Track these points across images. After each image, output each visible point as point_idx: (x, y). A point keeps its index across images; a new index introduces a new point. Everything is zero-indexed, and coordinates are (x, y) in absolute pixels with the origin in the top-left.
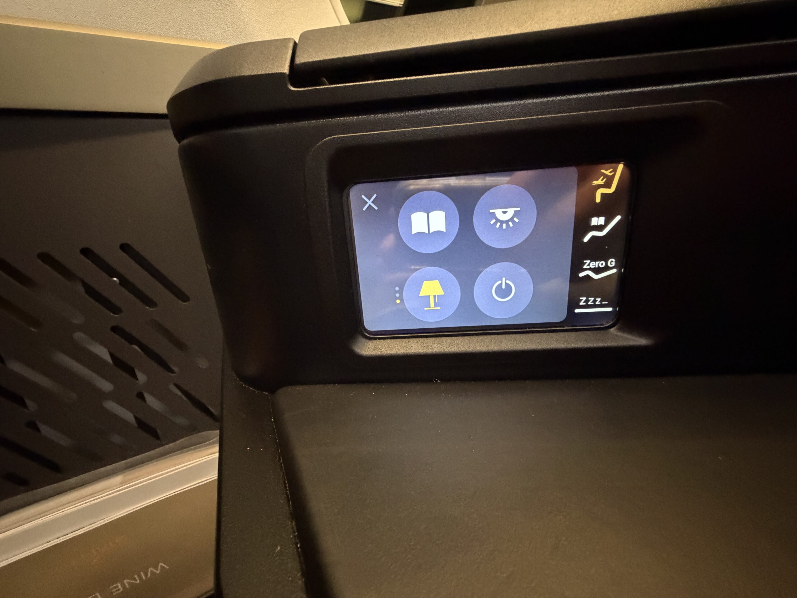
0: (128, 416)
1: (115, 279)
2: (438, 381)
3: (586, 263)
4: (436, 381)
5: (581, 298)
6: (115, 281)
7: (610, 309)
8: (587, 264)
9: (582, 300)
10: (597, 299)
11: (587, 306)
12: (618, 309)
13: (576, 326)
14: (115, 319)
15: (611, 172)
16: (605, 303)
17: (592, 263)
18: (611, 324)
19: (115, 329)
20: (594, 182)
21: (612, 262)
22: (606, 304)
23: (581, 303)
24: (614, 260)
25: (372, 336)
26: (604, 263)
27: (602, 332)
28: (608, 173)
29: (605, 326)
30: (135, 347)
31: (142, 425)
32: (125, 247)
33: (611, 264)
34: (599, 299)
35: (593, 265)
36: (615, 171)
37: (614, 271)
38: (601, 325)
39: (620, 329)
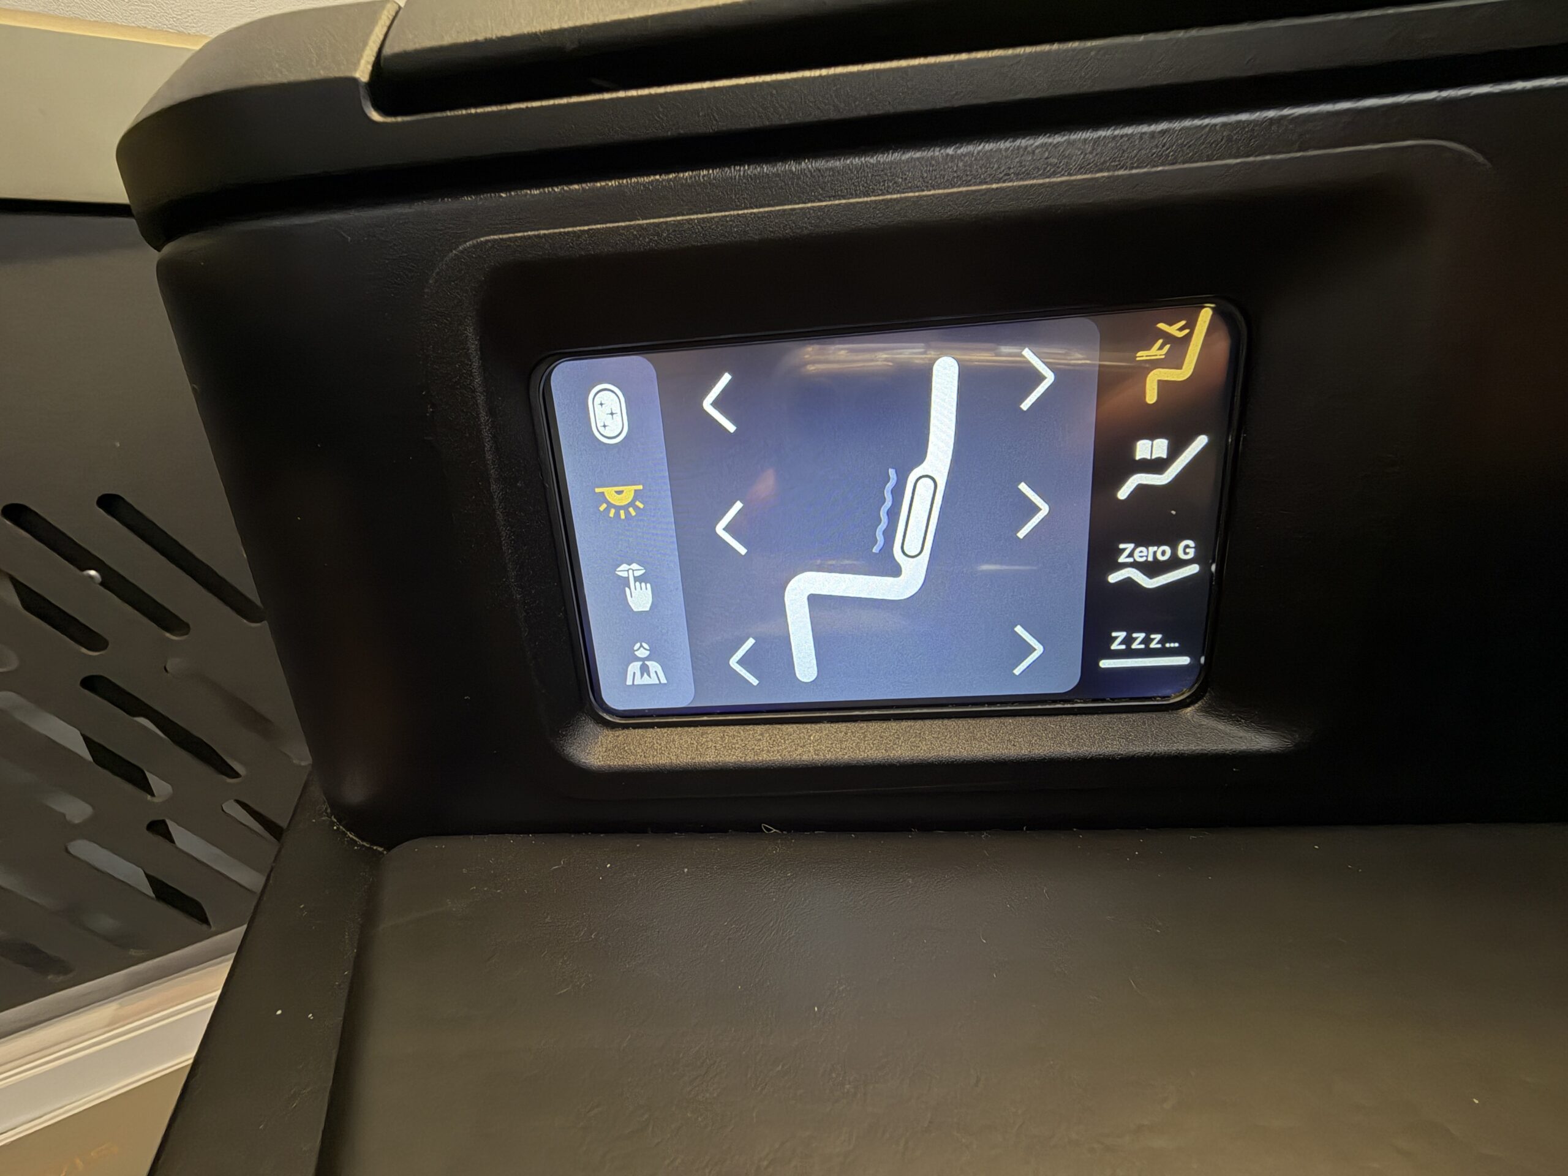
0: (133, 875)
1: (93, 573)
2: (772, 830)
3: (1124, 550)
4: (769, 830)
5: (1114, 634)
6: (91, 577)
7: (1184, 660)
8: (1126, 553)
9: (1116, 638)
10: (1153, 636)
11: (1129, 653)
12: (1203, 660)
13: (1104, 700)
14: (92, 661)
15: (1181, 329)
16: (1172, 645)
17: (1140, 549)
18: (1188, 697)
19: (91, 683)
20: (1139, 354)
21: (1187, 548)
22: (1174, 648)
23: (1115, 646)
24: (1191, 543)
25: (618, 720)
26: (1167, 549)
27: (1166, 716)
28: (1174, 330)
29: (1172, 701)
30: (143, 721)
31: (165, 893)
32: (110, 503)
33: (1186, 553)
34: (1158, 637)
35: (1141, 554)
36: (1191, 325)
37: (1194, 569)
38: (1163, 698)
39: (1209, 711)
